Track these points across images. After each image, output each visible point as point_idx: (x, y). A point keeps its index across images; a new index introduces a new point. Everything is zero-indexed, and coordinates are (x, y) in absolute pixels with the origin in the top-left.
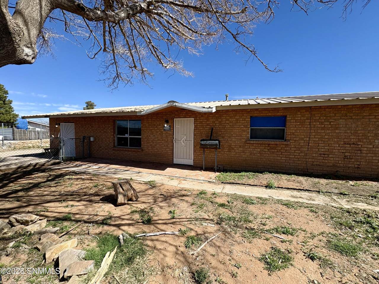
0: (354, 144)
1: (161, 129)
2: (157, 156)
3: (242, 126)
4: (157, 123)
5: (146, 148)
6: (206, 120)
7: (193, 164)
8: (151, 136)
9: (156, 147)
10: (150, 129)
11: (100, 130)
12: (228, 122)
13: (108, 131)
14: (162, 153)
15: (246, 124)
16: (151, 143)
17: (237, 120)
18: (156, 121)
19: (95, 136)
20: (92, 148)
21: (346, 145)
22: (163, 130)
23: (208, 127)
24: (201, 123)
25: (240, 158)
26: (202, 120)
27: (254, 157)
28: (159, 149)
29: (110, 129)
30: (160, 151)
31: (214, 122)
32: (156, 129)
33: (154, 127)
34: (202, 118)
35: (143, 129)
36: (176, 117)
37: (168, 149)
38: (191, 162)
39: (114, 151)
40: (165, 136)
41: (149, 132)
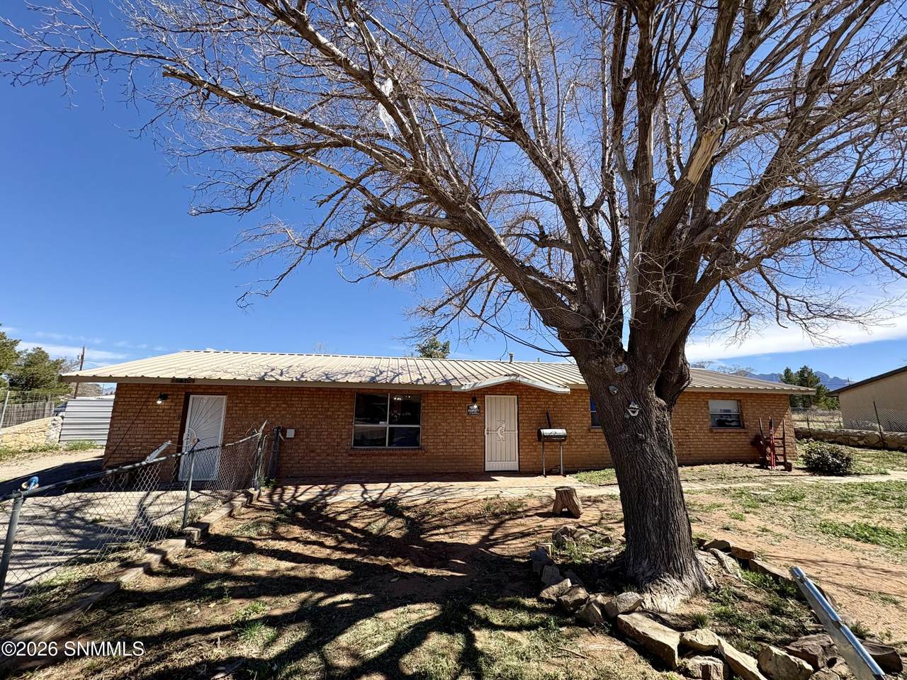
0: (683, 429)
1: (463, 411)
2: (455, 460)
3: (582, 410)
4: (455, 401)
5: (432, 447)
6: (535, 400)
7: (517, 469)
8: (443, 424)
9: (452, 444)
10: (441, 411)
11: (314, 413)
12: (564, 403)
13: (338, 415)
14: (465, 454)
15: (586, 407)
16: (443, 437)
17: (575, 401)
18: (452, 398)
19: (298, 426)
20: (285, 455)
21: (678, 431)
22: (466, 415)
23: (539, 409)
24: (529, 403)
25: (583, 453)
26: (530, 400)
27: (599, 449)
28: (458, 447)
29: (343, 410)
30: (461, 450)
31: (546, 403)
32: (452, 411)
33: (449, 408)
34: (531, 397)
35: (426, 411)
36: (489, 393)
37: (476, 447)
38: (514, 466)
39: (351, 458)
40: (470, 424)
41: (439, 417)
